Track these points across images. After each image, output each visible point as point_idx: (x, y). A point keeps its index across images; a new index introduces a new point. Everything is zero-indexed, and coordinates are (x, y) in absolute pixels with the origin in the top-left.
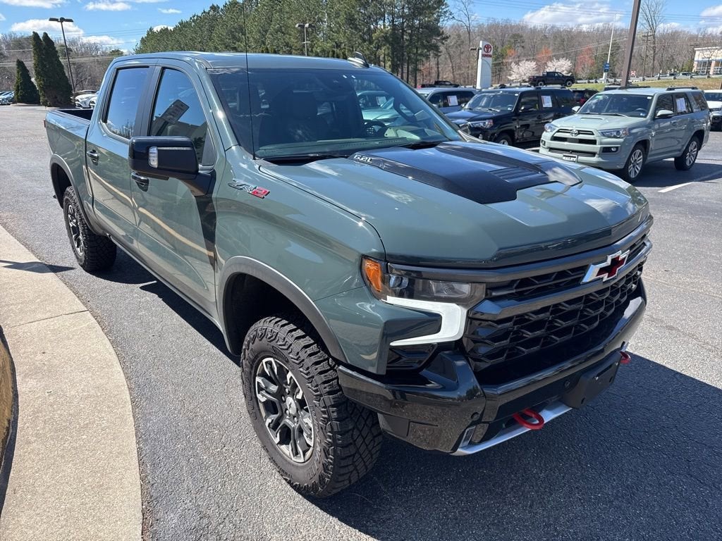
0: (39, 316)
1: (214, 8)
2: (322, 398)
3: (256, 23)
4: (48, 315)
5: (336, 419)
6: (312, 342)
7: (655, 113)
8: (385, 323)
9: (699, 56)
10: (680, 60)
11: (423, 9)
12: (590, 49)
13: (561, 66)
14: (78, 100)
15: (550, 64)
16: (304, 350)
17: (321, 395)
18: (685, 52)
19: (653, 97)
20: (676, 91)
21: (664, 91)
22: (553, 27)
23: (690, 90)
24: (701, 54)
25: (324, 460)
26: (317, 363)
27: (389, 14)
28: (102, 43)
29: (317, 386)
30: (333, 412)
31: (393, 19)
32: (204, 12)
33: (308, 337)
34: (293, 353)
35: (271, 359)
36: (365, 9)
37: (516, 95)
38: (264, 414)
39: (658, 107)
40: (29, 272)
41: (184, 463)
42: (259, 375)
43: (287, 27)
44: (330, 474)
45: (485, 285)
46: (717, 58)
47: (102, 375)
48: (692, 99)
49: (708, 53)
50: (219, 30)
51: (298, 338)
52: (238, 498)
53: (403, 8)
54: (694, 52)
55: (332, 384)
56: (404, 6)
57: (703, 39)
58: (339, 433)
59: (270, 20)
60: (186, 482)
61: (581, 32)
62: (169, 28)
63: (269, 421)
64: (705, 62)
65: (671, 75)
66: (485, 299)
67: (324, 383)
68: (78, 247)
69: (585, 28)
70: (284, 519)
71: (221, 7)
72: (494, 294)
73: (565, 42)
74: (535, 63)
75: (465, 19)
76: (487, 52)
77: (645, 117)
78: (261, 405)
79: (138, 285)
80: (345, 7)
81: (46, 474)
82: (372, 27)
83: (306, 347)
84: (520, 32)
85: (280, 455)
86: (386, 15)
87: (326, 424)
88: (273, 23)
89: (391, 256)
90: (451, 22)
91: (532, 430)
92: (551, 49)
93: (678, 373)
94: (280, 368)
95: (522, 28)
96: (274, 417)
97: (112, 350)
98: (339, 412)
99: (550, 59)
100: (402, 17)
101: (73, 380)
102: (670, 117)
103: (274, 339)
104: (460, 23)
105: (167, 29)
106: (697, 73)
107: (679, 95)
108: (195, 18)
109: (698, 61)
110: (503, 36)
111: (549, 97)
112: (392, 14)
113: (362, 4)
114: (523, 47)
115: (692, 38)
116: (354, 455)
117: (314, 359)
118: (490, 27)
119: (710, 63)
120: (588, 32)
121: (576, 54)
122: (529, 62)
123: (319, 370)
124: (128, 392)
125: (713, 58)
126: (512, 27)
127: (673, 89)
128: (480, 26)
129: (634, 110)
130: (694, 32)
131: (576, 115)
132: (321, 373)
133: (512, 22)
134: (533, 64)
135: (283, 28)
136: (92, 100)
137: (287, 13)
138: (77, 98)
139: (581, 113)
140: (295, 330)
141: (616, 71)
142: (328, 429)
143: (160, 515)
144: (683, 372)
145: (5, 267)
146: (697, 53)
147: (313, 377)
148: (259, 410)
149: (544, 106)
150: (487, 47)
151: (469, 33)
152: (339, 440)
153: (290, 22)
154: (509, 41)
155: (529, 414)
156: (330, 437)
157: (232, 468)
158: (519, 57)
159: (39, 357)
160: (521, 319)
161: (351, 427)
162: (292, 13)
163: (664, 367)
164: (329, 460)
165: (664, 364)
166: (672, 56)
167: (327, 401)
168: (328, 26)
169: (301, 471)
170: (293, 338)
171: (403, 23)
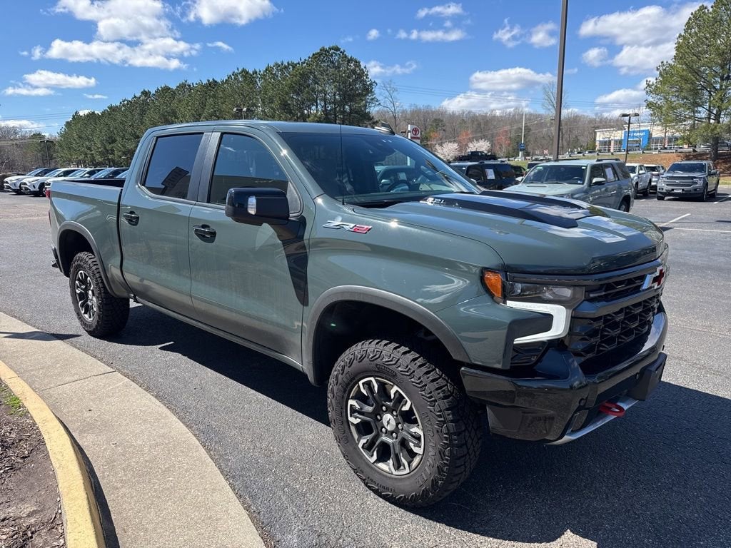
0: (67, 379)
1: (145, 93)
2: (437, 403)
3: (190, 108)
4: (76, 377)
5: (452, 421)
6: (418, 355)
7: (590, 181)
8: (510, 324)
9: (600, 136)
10: (584, 140)
11: (354, 95)
12: (506, 131)
13: (480, 147)
14: (7, 182)
15: (470, 145)
16: (413, 364)
17: (435, 401)
18: (586, 133)
19: (586, 167)
20: (604, 162)
21: (594, 162)
22: (469, 112)
23: (614, 161)
24: (602, 135)
25: (440, 462)
26: (427, 373)
27: (321, 100)
28: (21, 128)
29: (431, 393)
30: (448, 415)
31: (325, 104)
32: (135, 97)
33: (412, 352)
34: (402, 366)
35: (372, 379)
36: (298, 94)
37: (464, 168)
38: (356, 436)
39: (592, 176)
40: (34, 341)
41: (281, 493)
42: (353, 398)
43: (219, 110)
44: (444, 476)
45: (584, 288)
46: (616, 138)
47: (161, 425)
48: (616, 167)
49: (608, 133)
50: (151, 114)
51: (405, 353)
52: (345, 517)
53: (334, 95)
54: (595, 133)
55: (444, 390)
56: (335, 93)
57: (601, 122)
58: (455, 434)
59: (204, 105)
60: (289, 510)
61: (494, 116)
62: (96, 112)
63: (363, 441)
64: (605, 142)
65: (579, 153)
66: (584, 300)
67: (437, 389)
68: (85, 313)
69: (498, 113)
70: (395, 530)
71: (153, 92)
72: (591, 295)
73: (482, 125)
74: (456, 145)
75: (391, 106)
76: (415, 134)
77: (583, 184)
78: (353, 428)
79: (156, 346)
80: (279, 94)
81: (150, 513)
82: (306, 112)
83: (414, 360)
84: (440, 117)
85: (378, 472)
86: (318, 101)
87: (442, 427)
88: (207, 107)
89: (508, 266)
90: (377, 108)
91: (618, 417)
92: (469, 132)
93: (682, 387)
94: (382, 385)
95: (442, 113)
96: (369, 437)
97: (158, 403)
98: (453, 414)
99: (471, 140)
100: (334, 103)
101: (134, 432)
102: (603, 184)
103: (379, 357)
104: (386, 109)
105: (94, 113)
106: (600, 151)
107: (607, 166)
108: (126, 102)
109: (600, 141)
110: (425, 120)
111: (492, 170)
112: (325, 100)
113: (295, 91)
114: (444, 130)
115: (591, 121)
116: (466, 455)
117: (424, 369)
118: (413, 113)
119: (610, 142)
120: (501, 117)
121: (493, 136)
122: (452, 144)
123: (431, 379)
124: (195, 438)
125: (612, 138)
126: (433, 112)
127: (601, 160)
128: (403, 112)
129: (571, 178)
130: (593, 116)
131: (520, 184)
132: (433, 381)
133: (433, 108)
134: (456, 146)
135: (217, 113)
136: (24, 181)
137: (221, 98)
138: (6, 180)
139: (524, 182)
140: (399, 347)
141: (530, 150)
142: (445, 430)
143: (278, 537)
144: (686, 386)
145: (5, 337)
146: (598, 134)
147: (425, 385)
148: (351, 432)
149: (488, 178)
150: (415, 130)
151: (395, 118)
152: (455, 440)
153: (224, 106)
154: (431, 125)
155: (609, 405)
156: (446, 439)
157: (327, 493)
158: (441, 139)
159: (87, 414)
160: (606, 319)
161: (463, 429)
162: (226, 98)
163: (669, 384)
164: (445, 462)
165: (668, 381)
166: (576, 137)
167: (442, 405)
168: (262, 111)
169: (407, 483)
170: (400, 354)
171: (335, 108)
